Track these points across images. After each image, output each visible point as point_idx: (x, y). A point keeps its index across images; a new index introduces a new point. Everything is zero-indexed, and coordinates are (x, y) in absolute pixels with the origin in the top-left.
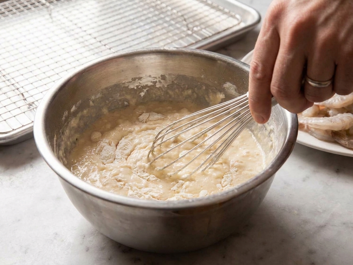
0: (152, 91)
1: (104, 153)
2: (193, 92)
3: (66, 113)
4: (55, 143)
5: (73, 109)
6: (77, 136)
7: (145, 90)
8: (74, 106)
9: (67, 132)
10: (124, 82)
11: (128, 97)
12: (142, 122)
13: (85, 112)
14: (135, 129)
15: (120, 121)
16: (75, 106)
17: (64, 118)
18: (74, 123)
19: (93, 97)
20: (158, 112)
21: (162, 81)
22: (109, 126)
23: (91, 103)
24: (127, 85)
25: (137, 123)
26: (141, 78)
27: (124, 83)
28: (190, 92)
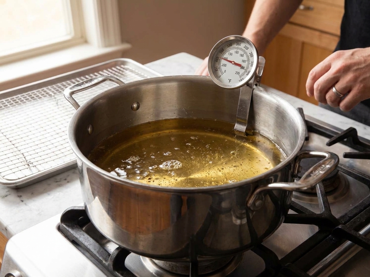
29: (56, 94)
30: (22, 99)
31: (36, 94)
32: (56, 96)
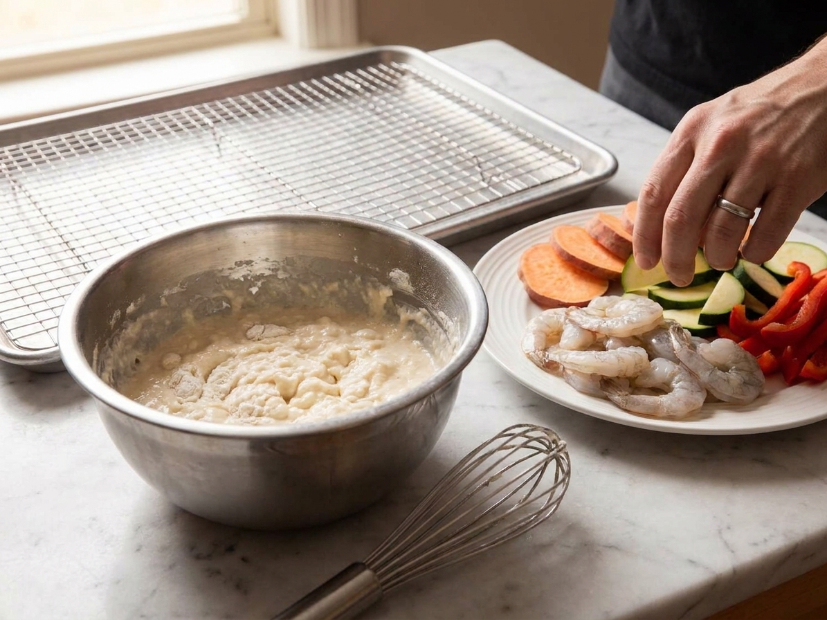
0: (271, 285)
1: (183, 386)
2: (342, 287)
3: (118, 313)
4: (95, 358)
5: (131, 308)
6: (137, 354)
7: (259, 284)
8: (132, 305)
9: (119, 345)
10: (220, 268)
11: (230, 294)
12: (252, 339)
13: (152, 315)
14: (238, 351)
15: (215, 337)
16: (134, 305)
17: (112, 323)
18: (132, 330)
19: (166, 292)
20: (280, 325)
21: (288, 268)
22: (194, 345)
23: (163, 301)
24: (226, 273)
25: (243, 341)
26: (252, 261)
27: (221, 271)
28: (335, 286)
29: (218, 124)
30: (136, 130)
31: (171, 121)
32: (216, 129)
